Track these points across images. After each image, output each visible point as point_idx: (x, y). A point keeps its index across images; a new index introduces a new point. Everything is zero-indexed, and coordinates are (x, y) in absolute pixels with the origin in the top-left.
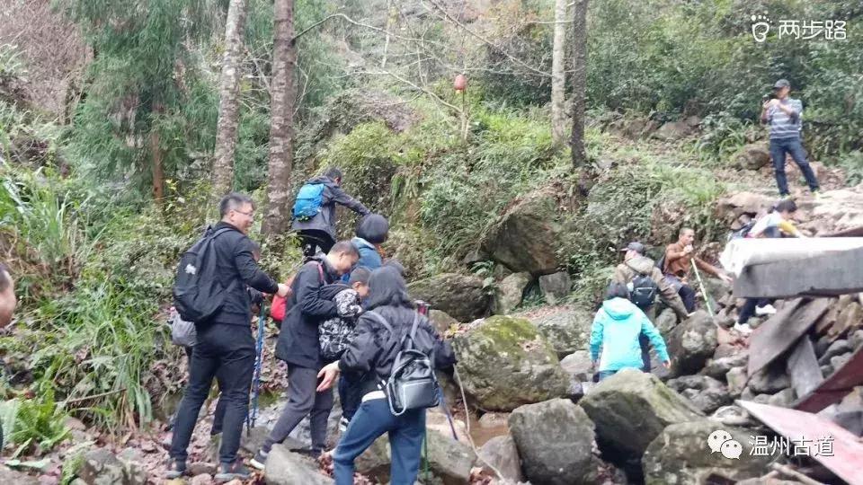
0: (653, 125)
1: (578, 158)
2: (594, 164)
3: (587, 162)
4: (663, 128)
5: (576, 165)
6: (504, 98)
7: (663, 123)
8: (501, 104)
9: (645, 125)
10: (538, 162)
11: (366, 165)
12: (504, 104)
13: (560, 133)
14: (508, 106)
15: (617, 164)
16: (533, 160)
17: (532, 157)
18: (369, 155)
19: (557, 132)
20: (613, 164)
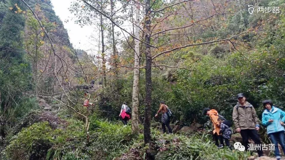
0: (178, 127)
1: (148, 138)
2: (156, 142)
3: (152, 140)
4: (183, 129)
5: (146, 142)
6: (107, 117)
7: (182, 126)
8: (106, 119)
9: (174, 127)
10: (124, 142)
11: (34, 143)
12: (107, 120)
13: (136, 127)
14: (109, 121)
15: (169, 142)
16: (121, 141)
17: (121, 139)
18: (36, 138)
19: (134, 126)
20: (167, 141)
